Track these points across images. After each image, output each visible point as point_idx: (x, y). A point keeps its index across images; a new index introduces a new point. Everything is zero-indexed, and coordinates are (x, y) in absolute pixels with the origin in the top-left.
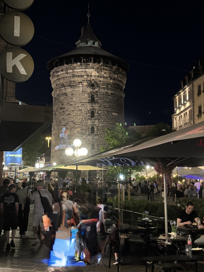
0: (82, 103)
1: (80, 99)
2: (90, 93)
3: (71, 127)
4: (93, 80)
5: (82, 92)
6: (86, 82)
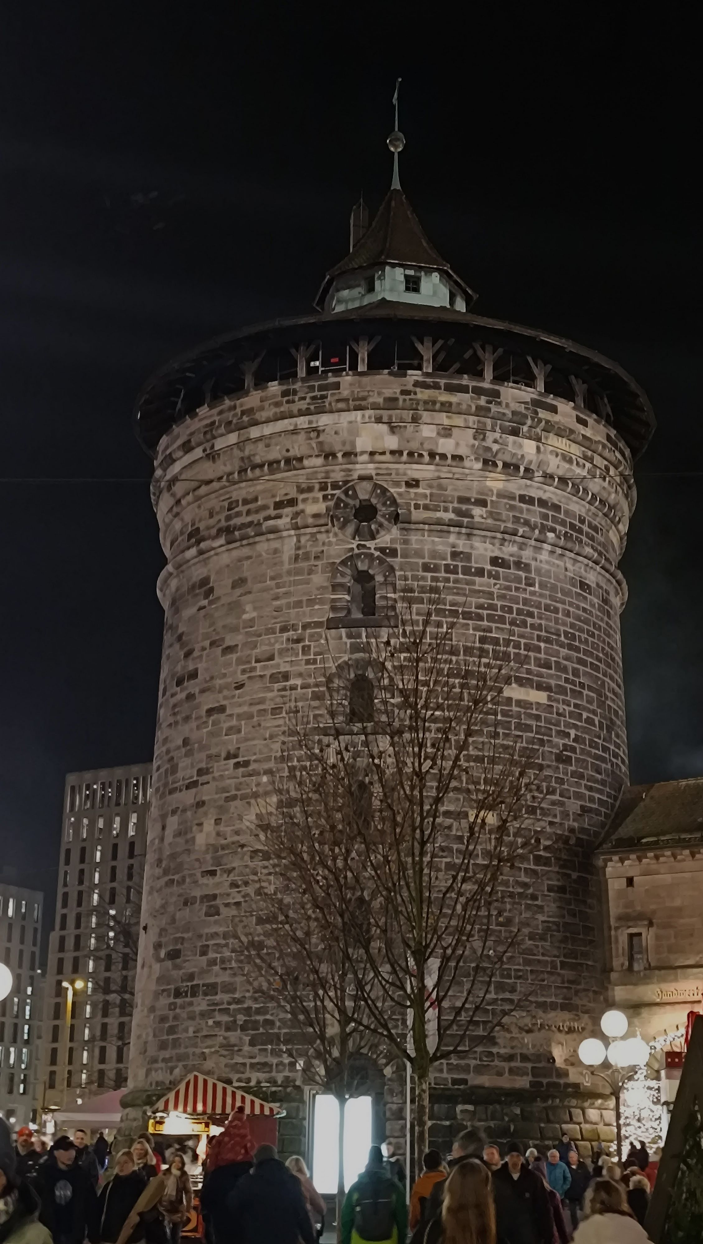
0: (294, 628)
1: (278, 609)
2: (343, 563)
3: (225, 790)
4: (362, 478)
5: (297, 557)
6: (320, 495)
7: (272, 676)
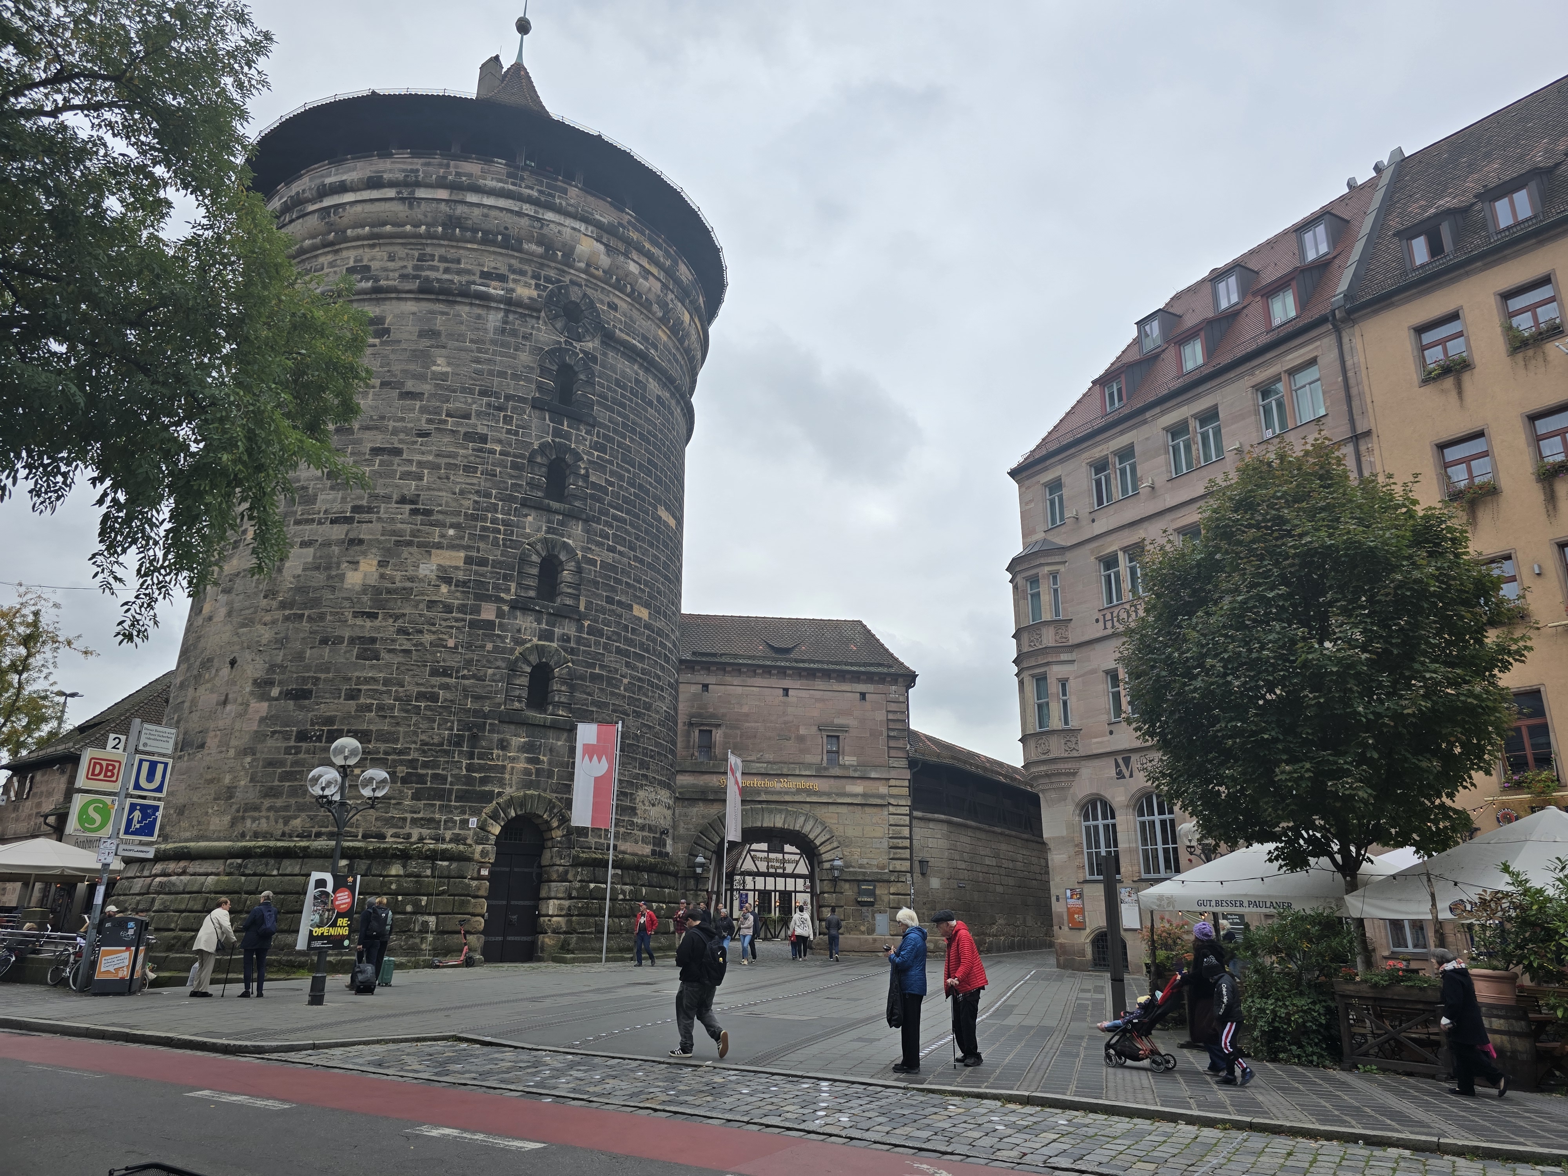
0: (497, 395)
1: (478, 372)
2: (552, 352)
4: (574, 283)
6: (533, 282)
7: (465, 434)
